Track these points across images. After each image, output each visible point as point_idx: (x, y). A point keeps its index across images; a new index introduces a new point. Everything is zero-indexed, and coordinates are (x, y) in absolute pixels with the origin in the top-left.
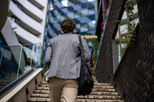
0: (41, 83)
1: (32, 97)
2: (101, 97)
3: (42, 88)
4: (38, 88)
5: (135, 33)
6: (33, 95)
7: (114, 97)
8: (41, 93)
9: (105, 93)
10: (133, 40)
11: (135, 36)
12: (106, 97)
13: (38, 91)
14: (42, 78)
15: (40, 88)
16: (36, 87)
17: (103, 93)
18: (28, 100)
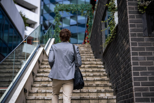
0: (43, 61)
1: (37, 76)
2: (92, 74)
3: (44, 66)
4: (41, 67)
5: (115, 31)
6: (38, 75)
7: (102, 74)
8: (44, 72)
9: (95, 69)
10: (113, 37)
11: (115, 34)
12: (96, 75)
13: (41, 70)
14: (43, 55)
15: (43, 66)
16: (39, 66)
17: (94, 70)
18: (35, 80)
